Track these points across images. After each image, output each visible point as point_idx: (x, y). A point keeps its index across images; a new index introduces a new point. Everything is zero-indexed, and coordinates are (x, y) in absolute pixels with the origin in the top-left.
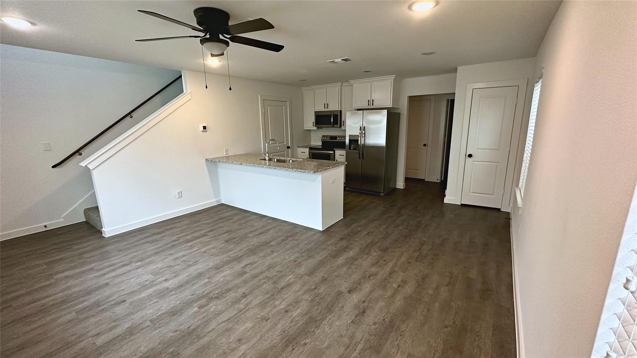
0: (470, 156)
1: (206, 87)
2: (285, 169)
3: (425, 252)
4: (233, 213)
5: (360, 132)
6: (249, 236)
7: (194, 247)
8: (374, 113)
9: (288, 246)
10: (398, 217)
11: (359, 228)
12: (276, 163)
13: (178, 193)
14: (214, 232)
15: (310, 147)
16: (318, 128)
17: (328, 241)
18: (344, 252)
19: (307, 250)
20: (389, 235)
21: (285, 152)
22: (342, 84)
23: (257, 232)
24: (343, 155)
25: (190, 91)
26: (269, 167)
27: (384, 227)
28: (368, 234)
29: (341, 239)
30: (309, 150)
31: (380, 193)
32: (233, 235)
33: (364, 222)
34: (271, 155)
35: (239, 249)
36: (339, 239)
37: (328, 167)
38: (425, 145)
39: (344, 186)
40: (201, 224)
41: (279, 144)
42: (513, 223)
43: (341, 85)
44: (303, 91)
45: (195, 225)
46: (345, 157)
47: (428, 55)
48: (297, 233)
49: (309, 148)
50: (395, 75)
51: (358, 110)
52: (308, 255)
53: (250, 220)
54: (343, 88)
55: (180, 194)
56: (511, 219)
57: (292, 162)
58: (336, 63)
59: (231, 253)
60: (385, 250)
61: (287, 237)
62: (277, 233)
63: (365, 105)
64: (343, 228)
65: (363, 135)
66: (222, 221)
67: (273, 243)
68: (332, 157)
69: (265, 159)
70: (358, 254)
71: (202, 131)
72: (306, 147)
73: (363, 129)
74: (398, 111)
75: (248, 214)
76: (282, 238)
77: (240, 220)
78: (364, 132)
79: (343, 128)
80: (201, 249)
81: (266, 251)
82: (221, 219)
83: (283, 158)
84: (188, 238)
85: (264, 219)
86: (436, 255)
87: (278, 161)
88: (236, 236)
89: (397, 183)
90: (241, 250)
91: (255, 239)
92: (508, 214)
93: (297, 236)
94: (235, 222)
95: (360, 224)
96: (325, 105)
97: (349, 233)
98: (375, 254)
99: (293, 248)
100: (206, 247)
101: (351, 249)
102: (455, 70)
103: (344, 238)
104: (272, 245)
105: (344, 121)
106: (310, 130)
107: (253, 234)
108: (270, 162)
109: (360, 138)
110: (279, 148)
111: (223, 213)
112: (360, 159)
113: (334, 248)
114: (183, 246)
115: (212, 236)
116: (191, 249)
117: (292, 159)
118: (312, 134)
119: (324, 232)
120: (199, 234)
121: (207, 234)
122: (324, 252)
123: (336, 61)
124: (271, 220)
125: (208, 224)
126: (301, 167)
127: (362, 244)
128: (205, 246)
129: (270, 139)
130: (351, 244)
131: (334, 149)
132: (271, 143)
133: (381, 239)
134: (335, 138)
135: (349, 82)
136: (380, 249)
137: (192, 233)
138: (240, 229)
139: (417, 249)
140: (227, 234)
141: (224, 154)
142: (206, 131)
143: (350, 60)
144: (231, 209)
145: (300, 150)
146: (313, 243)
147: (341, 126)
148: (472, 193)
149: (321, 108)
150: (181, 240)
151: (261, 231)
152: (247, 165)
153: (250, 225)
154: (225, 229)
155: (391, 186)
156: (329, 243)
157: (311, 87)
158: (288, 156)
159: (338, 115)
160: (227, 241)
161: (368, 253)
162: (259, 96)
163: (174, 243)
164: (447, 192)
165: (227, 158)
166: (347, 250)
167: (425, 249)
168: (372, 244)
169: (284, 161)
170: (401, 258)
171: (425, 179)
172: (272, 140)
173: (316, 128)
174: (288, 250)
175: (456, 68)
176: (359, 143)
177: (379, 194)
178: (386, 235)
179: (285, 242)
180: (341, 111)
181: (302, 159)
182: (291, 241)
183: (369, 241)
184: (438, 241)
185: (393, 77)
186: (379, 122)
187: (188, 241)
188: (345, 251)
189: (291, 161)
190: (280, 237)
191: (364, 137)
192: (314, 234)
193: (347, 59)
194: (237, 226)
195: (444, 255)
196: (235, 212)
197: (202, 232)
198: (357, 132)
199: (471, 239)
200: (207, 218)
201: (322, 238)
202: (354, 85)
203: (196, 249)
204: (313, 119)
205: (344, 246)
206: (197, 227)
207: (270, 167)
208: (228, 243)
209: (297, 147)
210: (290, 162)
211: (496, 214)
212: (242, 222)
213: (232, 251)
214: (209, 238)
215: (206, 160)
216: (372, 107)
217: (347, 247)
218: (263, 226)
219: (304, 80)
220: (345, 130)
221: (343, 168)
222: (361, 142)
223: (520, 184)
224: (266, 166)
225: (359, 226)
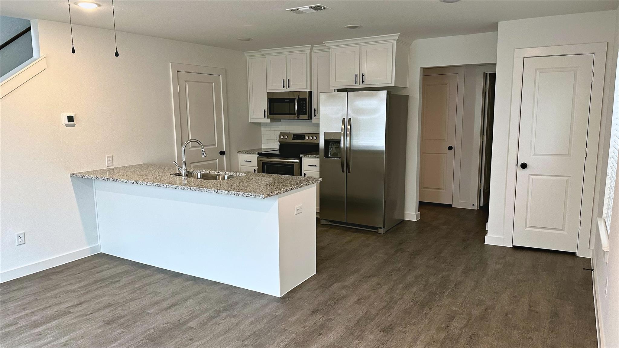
0: (524, 166)
1: (73, 51)
2: (216, 191)
3: (456, 332)
4: (119, 271)
5: (343, 127)
6: (149, 312)
7: (45, 336)
8: (366, 96)
9: (221, 327)
10: (410, 270)
11: (343, 291)
12: (199, 180)
13: (19, 236)
14: (84, 306)
15: (260, 152)
16: (273, 120)
17: (289, 316)
18: (319, 335)
19: (254, 334)
20: (396, 302)
21: (217, 160)
22: (312, 47)
23: (165, 305)
24: (316, 166)
25: (45, 56)
26: (186, 188)
27: (386, 288)
28: (359, 302)
29: (313, 312)
30: (258, 157)
31: (377, 228)
32: (119, 312)
33: (351, 279)
34: (192, 167)
35: (130, 336)
36: (309, 312)
37: (290, 188)
38: (450, 148)
39: (317, 218)
40: (61, 292)
41: (205, 148)
42: (597, 276)
43: (310, 48)
44: (247, 58)
45: (49, 294)
46: (318, 169)
47: (450, 3)
48: (236, 303)
49: (259, 154)
50: (399, 34)
51: (340, 90)
52: (256, 344)
53: (150, 284)
54: (315, 55)
55: (23, 239)
56: (593, 270)
57: (228, 178)
58: (302, 12)
59: (114, 345)
60: (388, 330)
61: (219, 312)
62: (200, 304)
63: (350, 83)
64: (317, 292)
65: (348, 133)
66: (100, 285)
67: (192, 324)
68: (296, 169)
69: (180, 174)
70: (343, 338)
71: (67, 125)
72: (253, 152)
73: (347, 123)
74: (404, 93)
75: (148, 272)
76: (208, 313)
77: (133, 282)
78: (349, 127)
79: (314, 120)
80: (57, 339)
81: (179, 339)
82: (100, 280)
83: (212, 172)
84: (34, 318)
85: (177, 280)
86: (474, 335)
87: (204, 177)
88: (125, 312)
89: (405, 212)
90: (134, 338)
91: (159, 317)
92: (588, 261)
93: (236, 309)
94: (123, 287)
95: (347, 283)
96: (285, 82)
97: (327, 301)
98: (372, 337)
99: (228, 330)
100: (67, 335)
101: (330, 329)
102: (494, 27)
103: (318, 310)
104: (191, 328)
105: (316, 108)
106: (259, 124)
107: (156, 307)
108: (188, 179)
109: (342, 138)
110: (205, 154)
111: (102, 271)
112: (343, 171)
113: (301, 329)
114: (24, 335)
115: (79, 314)
116: (39, 340)
117: (229, 174)
118: (264, 131)
119: (283, 299)
120: (55, 310)
121: (71, 310)
122: (283, 337)
123: (301, 9)
124: (191, 282)
125: (74, 291)
126: (243, 188)
127: (349, 320)
128: (67, 333)
129: (190, 139)
130: (330, 320)
131: (301, 156)
132: (191, 146)
133: (381, 309)
134: (301, 136)
135: (324, 44)
136: (379, 328)
137: (43, 309)
138: (133, 300)
139: (443, 326)
140: (108, 310)
141: (105, 165)
142: (73, 126)
143: (324, 8)
144: (116, 263)
145: (243, 157)
146: (265, 321)
147: (311, 117)
148: (531, 227)
149: (277, 87)
150: (22, 323)
151: (170, 302)
152: (148, 184)
153: (151, 291)
154: (106, 300)
155: (397, 216)
156: (292, 319)
157: (261, 52)
158: (221, 169)
159: (306, 99)
160: (108, 323)
161: (358, 336)
162: (170, 63)
163: (7, 330)
164: (490, 226)
165: (111, 171)
166: (323, 331)
167: (457, 325)
168: (366, 319)
169: (214, 178)
170: (415, 342)
171: (452, 205)
172: (192, 141)
173: (269, 121)
174: (218, 336)
175: (497, 24)
176: (342, 145)
177: (377, 231)
178: (390, 302)
179: (214, 321)
180: (311, 93)
181: (245, 173)
182: (225, 318)
183: (361, 313)
184: (477, 312)
185: (396, 36)
186: (375, 111)
187: (35, 325)
188: (321, 334)
189: (226, 177)
190: (206, 310)
191: (349, 135)
192: (267, 304)
193: (318, 6)
194: (127, 293)
195: (487, 335)
196: (125, 268)
197: (62, 307)
198: (337, 128)
199: (530, 306)
200: (72, 281)
201: (280, 312)
202: (332, 50)
203: (50, 339)
204: (265, 106)
205: (318, 324)
206: (52, 297)
207: (189, 187)
208: (110, 327)
209: (238, 152)
210: (224, 179)
211: (569, 261)
212: (136, 286)
213: (116, 340)
214: (75, 318)
215: (73, 175)
216: (361, 86)
217: (322, 327)
218: (175, 293)
219: (249, 40)
220: (318, 125)
221: (315, 187)
222: (345, 143)
223: (605, 212)
224: (182, 187)
225: (344, 287)
